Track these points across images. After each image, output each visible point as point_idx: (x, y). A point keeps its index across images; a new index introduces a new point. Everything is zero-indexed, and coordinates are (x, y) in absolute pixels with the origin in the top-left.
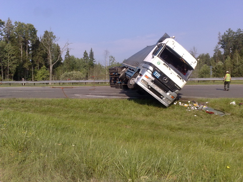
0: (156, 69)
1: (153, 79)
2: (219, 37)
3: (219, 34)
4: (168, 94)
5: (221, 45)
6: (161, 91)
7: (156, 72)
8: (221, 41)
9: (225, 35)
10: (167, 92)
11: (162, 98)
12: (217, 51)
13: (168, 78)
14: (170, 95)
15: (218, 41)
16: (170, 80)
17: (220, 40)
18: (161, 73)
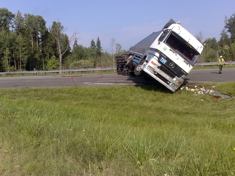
0: (163, 55)
1: (160, 65)
2: (225, 21)
3: (226, 18)
4: (175, 79)
5: (228, 29)
6: (167, 77)
7: (163, 58)
8: (228, 25)
9: (231, 19)
10: (173, 77)
11: (168, 84)
12: (224, 35)
13: (175, 63)
14: (177, 80)
15: (225, 25)
16: (176, 65)
17: (226, 24)
18: (167, 59)
